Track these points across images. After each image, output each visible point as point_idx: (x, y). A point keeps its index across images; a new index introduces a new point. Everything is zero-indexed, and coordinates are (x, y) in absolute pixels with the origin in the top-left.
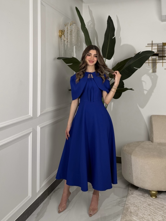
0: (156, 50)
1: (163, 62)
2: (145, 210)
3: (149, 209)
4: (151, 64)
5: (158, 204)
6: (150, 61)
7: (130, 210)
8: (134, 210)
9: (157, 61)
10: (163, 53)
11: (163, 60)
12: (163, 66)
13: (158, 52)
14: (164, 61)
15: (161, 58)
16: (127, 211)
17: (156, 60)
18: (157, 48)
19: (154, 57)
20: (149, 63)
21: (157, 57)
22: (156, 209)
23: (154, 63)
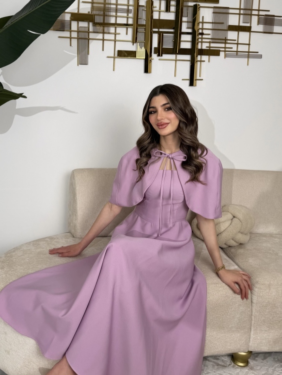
0: (89, 5)
1: (103, 40)
4: (75, 42)
6: (74, 35)
9: (92, 36)
10: (104, 15)
11: (104, 33)
12: (103, 50)
13: (94, 13)
14: (107, 36)
15: (100, 28)
17: (88, 32)
18: (91, 1)
19: (83, 24)
20: (71, 38)
21: (91, 24)
23: (83, 41)
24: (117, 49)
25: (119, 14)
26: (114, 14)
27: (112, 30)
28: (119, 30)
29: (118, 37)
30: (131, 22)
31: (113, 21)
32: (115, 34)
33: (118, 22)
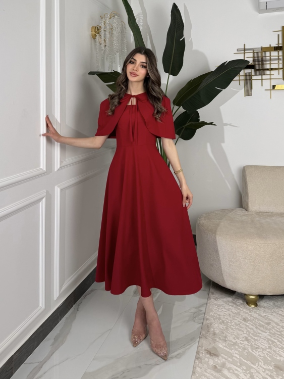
0: (252, 59)
1: (262, 79)
2: (238, 329)
3: (246, 328)
5: (259, 317)
6: (242, 78)
7: (212, 329)
8: (220, 328)
9: (254, 78)
10: (262, 64)
11: (262, 75)
12: (262, 85)
13: (255, 63)
14: (264, 77)
15: (260, 72)
16: (208, 331)
17: (251, 76)
18: (252, 56)
19: (248, 71)
20: (239, 80)
21: (253, 70)
22: (257, 328)
23: (248, 80)
24: (272, 84)
25: (272, 62)
26: (269, 62)
27: (268, 72)
28: (272, 72)
29: (272, 77)
30: (281, 66)
31: (268, 67)
32: (270, 75)
33: (272, 67)
